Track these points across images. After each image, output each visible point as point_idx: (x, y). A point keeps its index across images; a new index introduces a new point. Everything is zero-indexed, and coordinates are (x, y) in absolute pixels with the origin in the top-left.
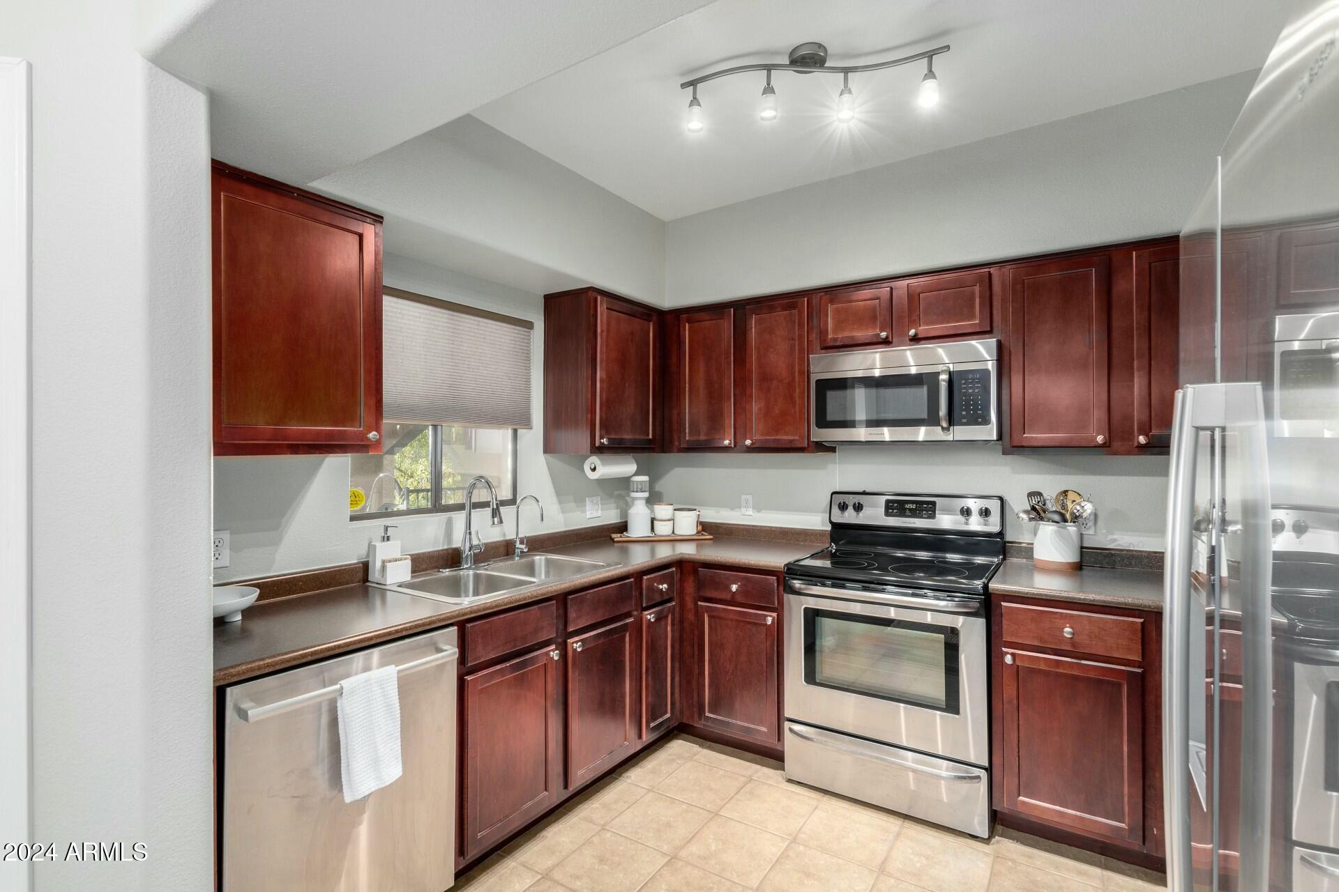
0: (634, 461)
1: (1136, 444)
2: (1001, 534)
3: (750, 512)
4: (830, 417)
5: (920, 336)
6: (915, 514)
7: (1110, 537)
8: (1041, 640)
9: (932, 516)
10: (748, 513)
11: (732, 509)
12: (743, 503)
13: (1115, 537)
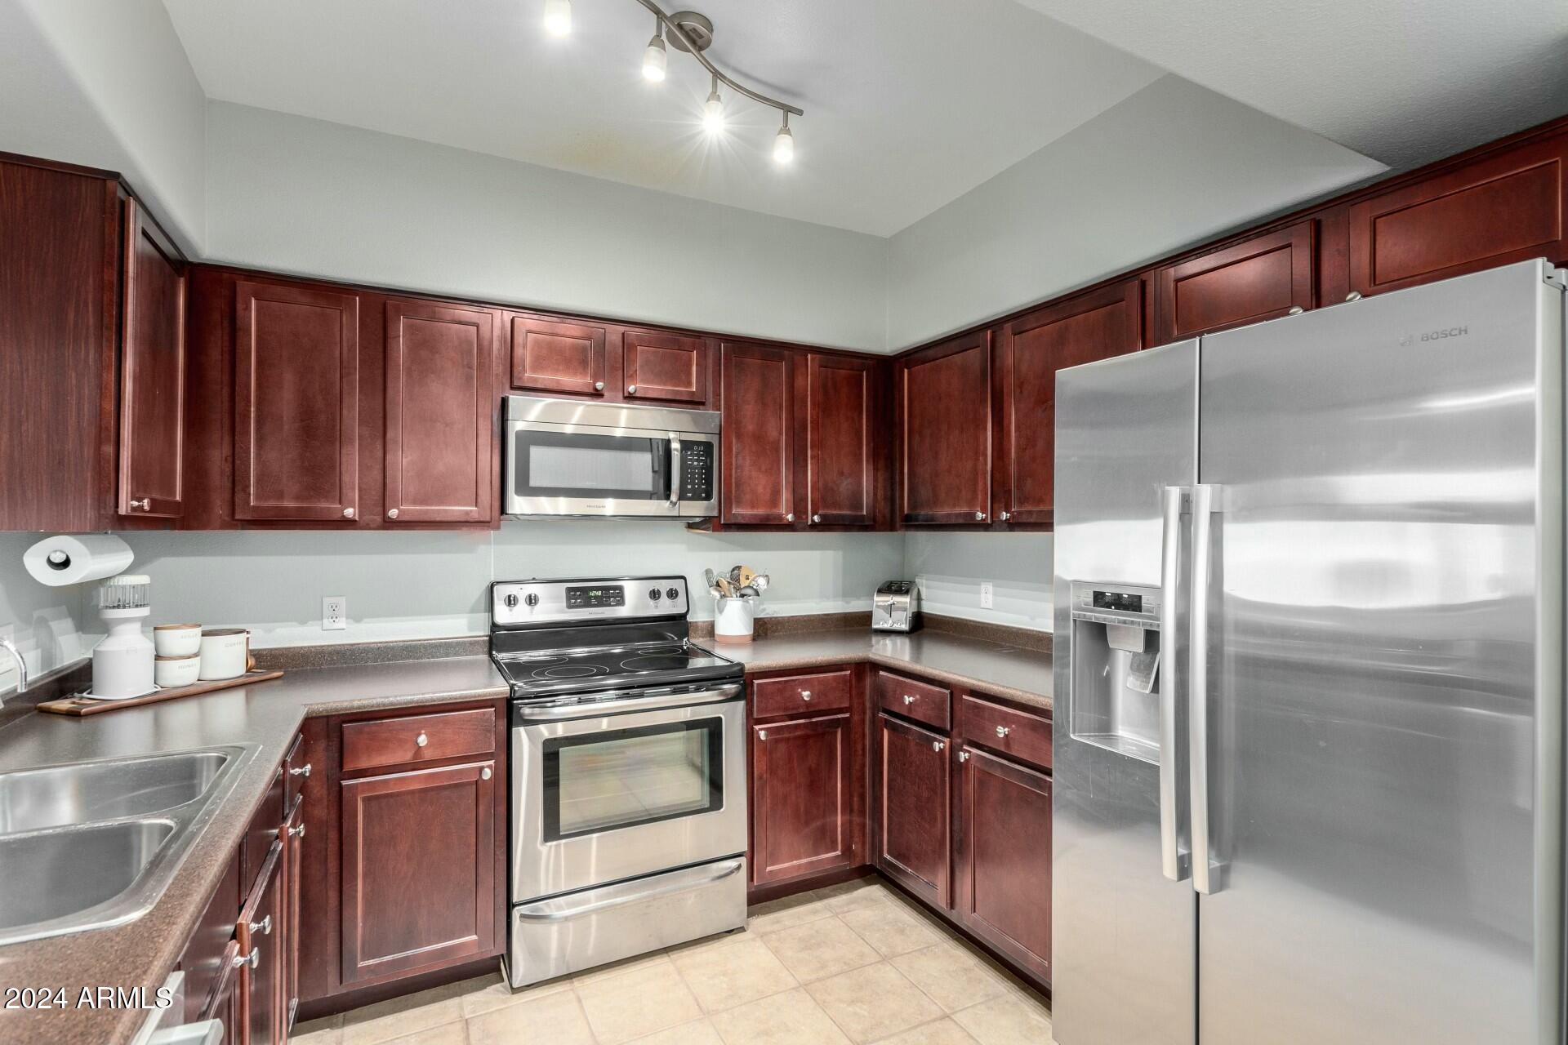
0: (128, 547)
1: (810, 523)
2: (683, 616)
3: (342, 623)
4: (533, 483)
5: (638, 395)
6: (601, 602)
8: (786, 709)
9: (621, 602)
10: (336, 626)
11: (303, 622)
12: (327, 611)
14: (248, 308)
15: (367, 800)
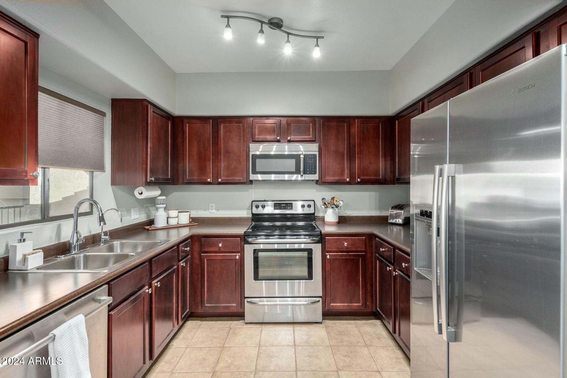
0: (159, 189)
1: (357, 182)
2: (314, 214)
3: (214, 211)
4: (257, 170)
5: (291, 140)
6: (285, 208)
7: (345, 212)
8: (338, 248)
9: (291, 208)
10: (213, 212)
11: (205, 210)
12: (210, 207)
13: (346, 212)
14: (186, 126)
15: (207, 260)
